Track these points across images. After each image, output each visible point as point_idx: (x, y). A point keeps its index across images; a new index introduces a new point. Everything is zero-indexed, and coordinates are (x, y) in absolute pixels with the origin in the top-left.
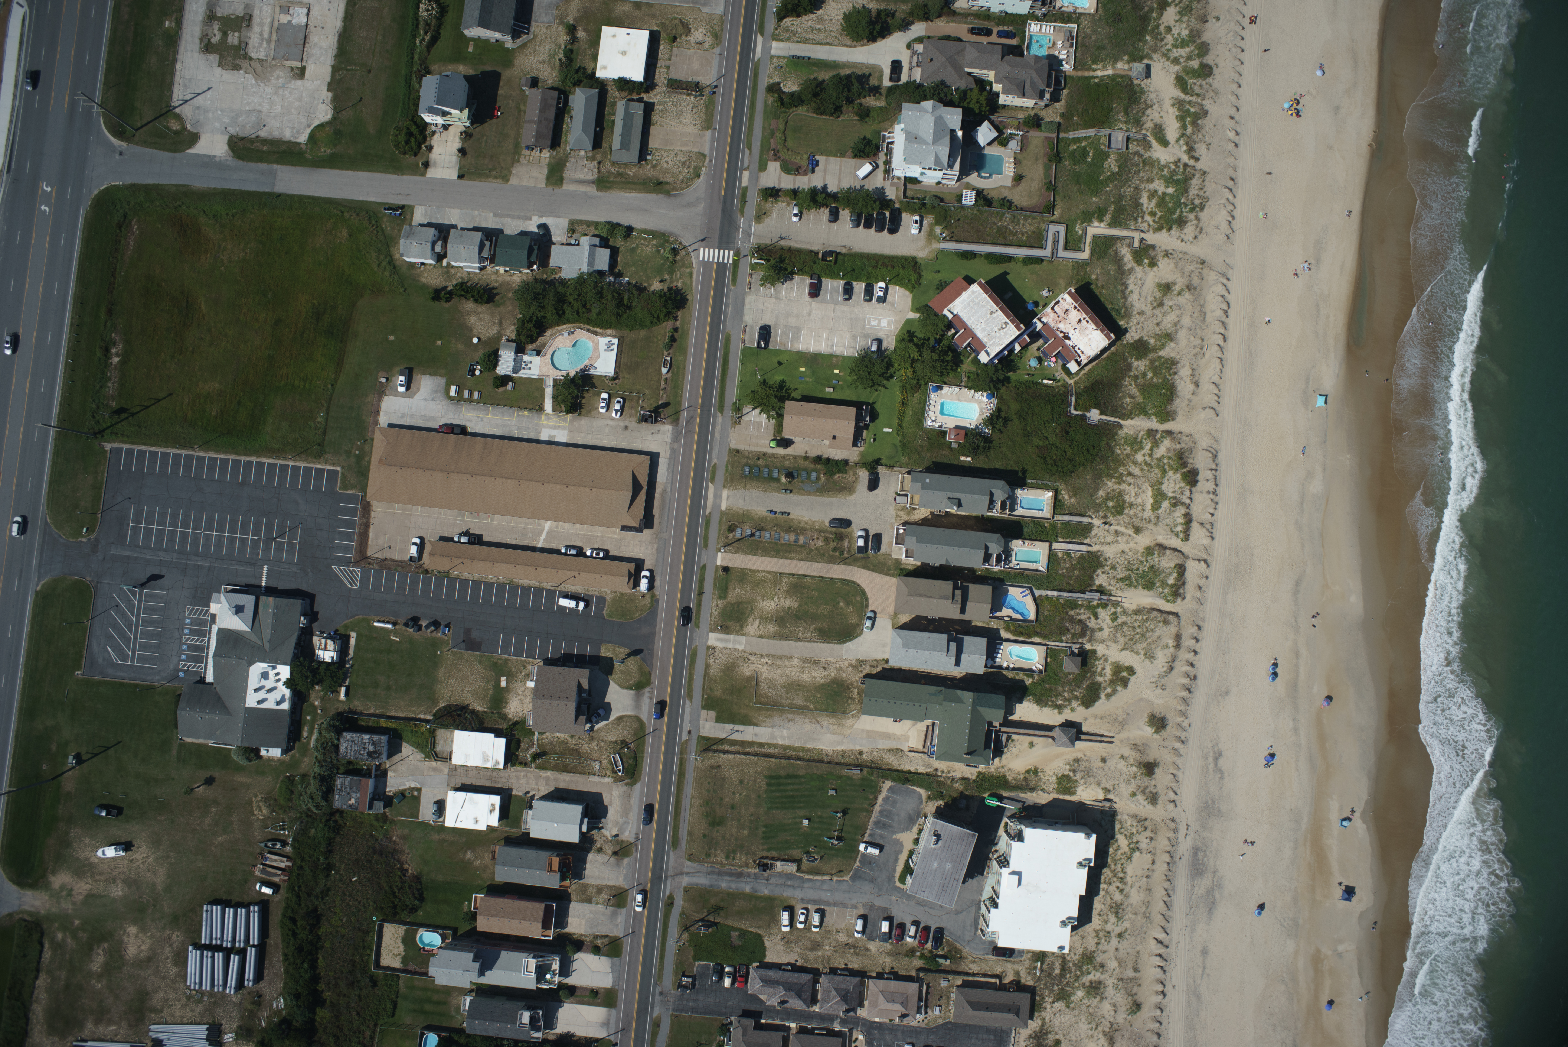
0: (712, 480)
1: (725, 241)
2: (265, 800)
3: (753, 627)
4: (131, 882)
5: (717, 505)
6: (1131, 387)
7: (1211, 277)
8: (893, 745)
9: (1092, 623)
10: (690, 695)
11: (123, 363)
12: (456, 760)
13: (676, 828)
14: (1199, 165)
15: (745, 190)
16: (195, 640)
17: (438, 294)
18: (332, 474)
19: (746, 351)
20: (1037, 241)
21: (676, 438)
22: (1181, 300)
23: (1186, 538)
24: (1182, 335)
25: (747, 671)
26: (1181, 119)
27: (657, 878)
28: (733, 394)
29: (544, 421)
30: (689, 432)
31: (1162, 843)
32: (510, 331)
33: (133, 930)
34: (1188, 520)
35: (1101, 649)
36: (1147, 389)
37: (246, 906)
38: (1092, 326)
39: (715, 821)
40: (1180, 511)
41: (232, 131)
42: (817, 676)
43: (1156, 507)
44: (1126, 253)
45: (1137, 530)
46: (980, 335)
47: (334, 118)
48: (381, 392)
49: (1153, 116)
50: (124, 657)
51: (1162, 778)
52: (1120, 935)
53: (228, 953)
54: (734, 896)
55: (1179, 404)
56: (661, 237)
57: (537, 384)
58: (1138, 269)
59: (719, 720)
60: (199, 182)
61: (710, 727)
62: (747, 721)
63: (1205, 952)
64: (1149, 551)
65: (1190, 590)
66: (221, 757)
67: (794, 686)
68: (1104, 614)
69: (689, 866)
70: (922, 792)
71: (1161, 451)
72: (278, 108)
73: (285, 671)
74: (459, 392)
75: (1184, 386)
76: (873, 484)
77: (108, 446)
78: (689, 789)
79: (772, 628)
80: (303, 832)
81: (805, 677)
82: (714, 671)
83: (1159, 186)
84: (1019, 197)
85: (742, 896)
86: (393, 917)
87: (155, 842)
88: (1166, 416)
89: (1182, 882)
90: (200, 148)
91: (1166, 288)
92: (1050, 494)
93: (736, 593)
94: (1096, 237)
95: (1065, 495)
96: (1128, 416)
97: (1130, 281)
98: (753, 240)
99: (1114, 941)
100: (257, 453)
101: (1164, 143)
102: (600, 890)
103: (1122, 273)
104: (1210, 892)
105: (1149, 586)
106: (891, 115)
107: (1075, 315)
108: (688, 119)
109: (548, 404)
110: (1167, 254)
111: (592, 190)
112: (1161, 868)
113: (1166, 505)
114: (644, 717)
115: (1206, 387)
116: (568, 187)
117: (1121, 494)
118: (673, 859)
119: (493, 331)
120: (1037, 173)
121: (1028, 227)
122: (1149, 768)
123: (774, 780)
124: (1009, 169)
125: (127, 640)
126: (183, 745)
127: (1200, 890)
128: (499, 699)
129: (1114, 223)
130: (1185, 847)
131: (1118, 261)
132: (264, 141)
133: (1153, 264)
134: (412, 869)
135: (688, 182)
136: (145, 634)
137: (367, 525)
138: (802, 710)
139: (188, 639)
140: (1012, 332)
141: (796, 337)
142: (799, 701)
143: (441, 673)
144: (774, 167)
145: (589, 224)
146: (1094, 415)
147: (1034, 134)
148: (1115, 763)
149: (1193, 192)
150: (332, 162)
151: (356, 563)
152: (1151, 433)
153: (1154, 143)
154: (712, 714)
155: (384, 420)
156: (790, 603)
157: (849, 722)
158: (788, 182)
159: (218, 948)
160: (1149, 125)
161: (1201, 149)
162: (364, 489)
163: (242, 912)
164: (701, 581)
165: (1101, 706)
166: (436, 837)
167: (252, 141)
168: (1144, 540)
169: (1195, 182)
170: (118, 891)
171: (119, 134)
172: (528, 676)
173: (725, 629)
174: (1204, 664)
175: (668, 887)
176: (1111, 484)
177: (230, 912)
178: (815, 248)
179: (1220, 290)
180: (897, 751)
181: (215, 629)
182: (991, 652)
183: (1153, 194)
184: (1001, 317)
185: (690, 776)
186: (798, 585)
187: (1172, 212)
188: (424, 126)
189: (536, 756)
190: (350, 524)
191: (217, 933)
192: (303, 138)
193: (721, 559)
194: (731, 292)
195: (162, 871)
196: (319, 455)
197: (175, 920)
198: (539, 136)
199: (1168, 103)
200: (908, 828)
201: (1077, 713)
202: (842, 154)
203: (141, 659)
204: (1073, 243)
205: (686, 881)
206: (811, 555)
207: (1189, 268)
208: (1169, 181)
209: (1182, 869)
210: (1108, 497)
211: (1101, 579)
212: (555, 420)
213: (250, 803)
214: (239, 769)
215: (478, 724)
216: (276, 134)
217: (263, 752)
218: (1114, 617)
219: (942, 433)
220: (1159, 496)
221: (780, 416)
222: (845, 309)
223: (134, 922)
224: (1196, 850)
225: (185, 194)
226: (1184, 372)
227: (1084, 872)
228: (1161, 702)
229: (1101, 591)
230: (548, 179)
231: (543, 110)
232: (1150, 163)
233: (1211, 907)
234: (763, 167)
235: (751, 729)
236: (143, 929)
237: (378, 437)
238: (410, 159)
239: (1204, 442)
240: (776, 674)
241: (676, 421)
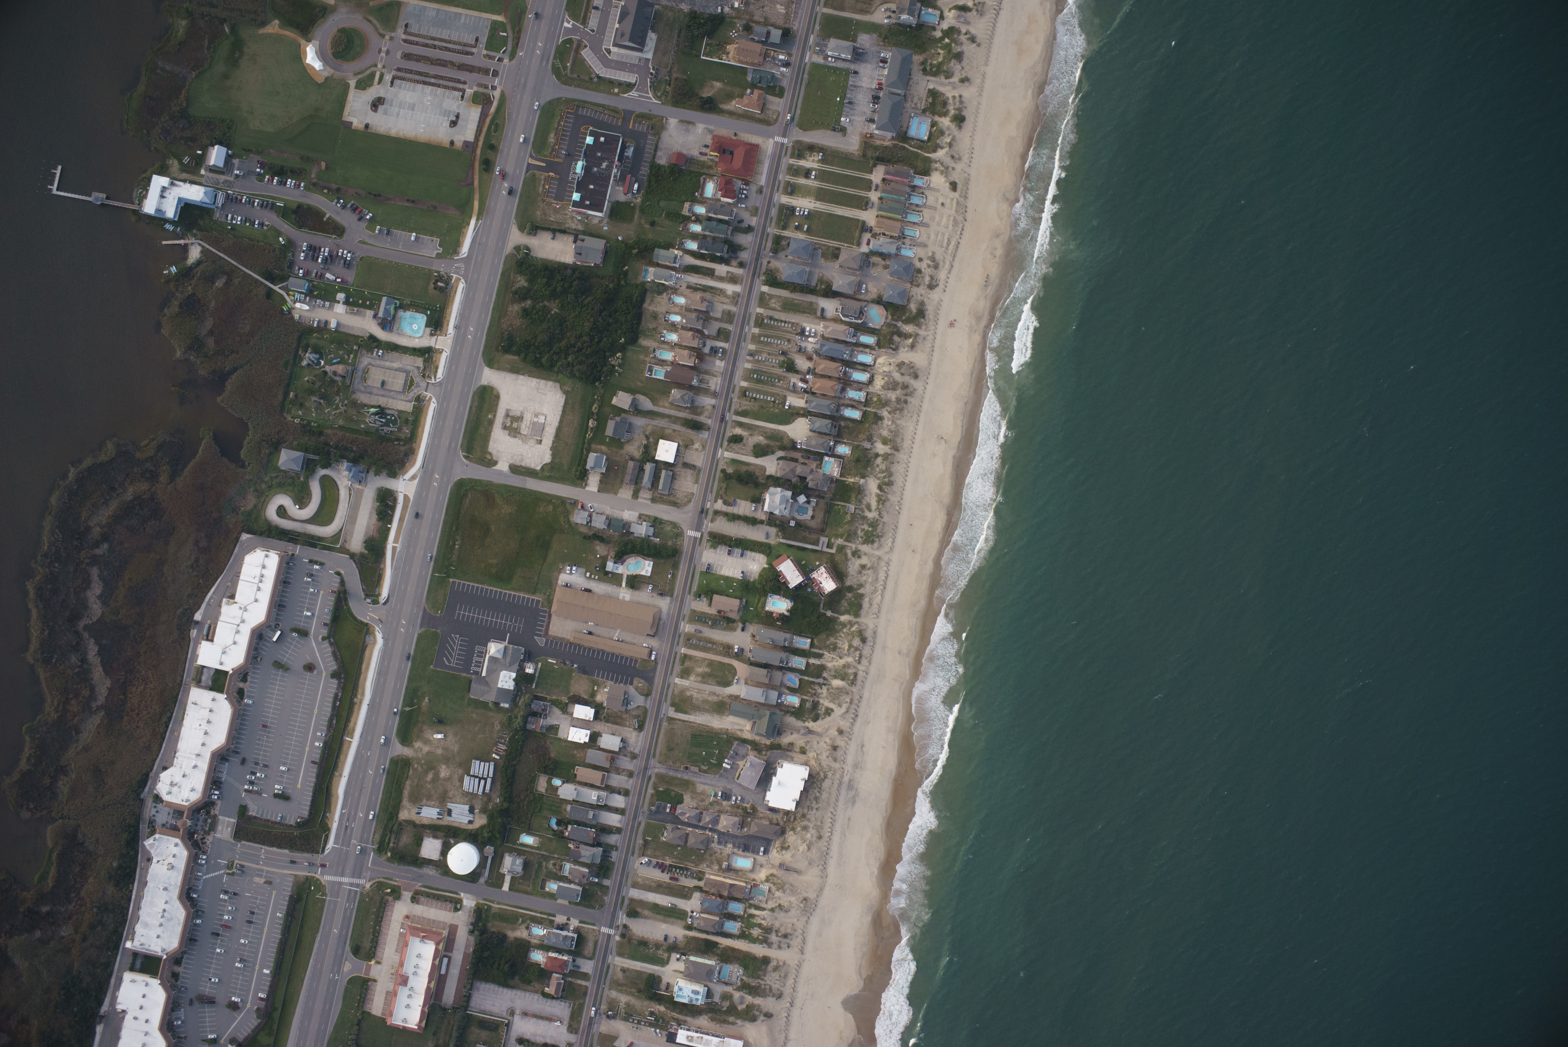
0: (683, 620)
1: (698, 528)
2: (500, 723)
3: (692, 678)
4: (445, 749)
5: (684, 630)
6: (844, 603)
7: (883, 564)
8: (740, 727)
9: (819, 691)
10: (666, 701)
11: (460, 548)
12: (575, 716)
13: (655, 750)
14: (883, 520)
15: (708, 510)
16: (478, 659)
17: (586, 537)
18: (538, 601)
19: (702, 572)
20: (816, 543)
21: (671, 603)
22: (869, 572)
23: (859, 663)
24: (868, 586)
25: (688, 694)
26: (878, 502)
28: (695, 588)
29: (621, 590)
30: (676, 601)
31: (838, 776)
32: (612, 554)
33: (444, 767)
34: (860, 657)
35: (821, 701)
36: (851, 604)
37: (489, 762)
38: (831, 580)
39: (670, 749)
40: (858, 653)
41: (511, 462)
42: (715, 699)
43: (848, 650)
44: (849, 552)
45: (841, 658)
46: (788, 579)
47: (552, 462)
48: (560, 571)
49: (867, 499)
50: (450, 662)
51: (839, 753)
52: (817, 809)
53: (480, 779)
54: (674, 778)
55: (863, 612)
56: (674, 525)
57: (620, 576)
58: (853, 559)
59: (676, 711)
60: (497, 480)
61: (672, 713)
62: (686, 713)
63: (849, 819)
64: (844, 666)
65: (859, 682)
66: (485, 705)
67: (705, 701)
68: (825, 688)
69: (658, 765)
70: (749, 747)
71: (854, 629)
72: (530, 455)
73: (514, 675)
74: (590, 576)
75: (866, 604)
76: (743, 629)
77: (451, 580)
78: (662, 736)
79: (699, 679)
80: (514, 736)
81: (710, 698)
82: (676, 692)
83: (866, 527)
84: (813, 524)
85: (677, 778)
86: (545, 773)
87: (456, 734)
88: (857, 615)
89: (843, 791)
90: (498, 467)
91: (863, 567)
92: (809, 640)
93: (687, 664)
94: (839, 545)
95: (815, 641)
96: (843, 614)
97: (849, 563)
98: (709, 530)
99: (814, 811)
100: (509, 590)
101: (870, 510)
102: (624, 770)
103: (847, 559)
104: (854, 797)
105: (843, 679)
106: (766, 487)
107: (825, 575)
108: (689, 479)
109: (624, 584)
110: (865, 554)
111: (649, 502)
112: (836, 785)
113: (852, 649)
114: (648, 707)
115: (876, 606)
116: (640, 500)
117: (836, 643)
118: (652, 762)
119: (606, 553)
120: (820, 515)
121: (814, 536)
122: (835, 748)
123: (694, 736)
124: (810, 513)
125: (451, 656)
126: (469, 699)
127: (850, 796)
128: (593, 694)
129: (846, 540)
130: (846, 779)
131: (846, 554)
132: (523, 467)
133: (859, 557)
134: (552, 755)
135: (686, 504)
136: (459, 654)
137: (549, 623)
138: (707, 711)
139: (475, 659)
140: (800, 579)
141: (721, 569)
142: (707, 707)
143: (572, 682)
144: (720, 502)
145: (646, 516)
146: (829, 613)
147: (821, 500)
148: (822, 744)
149: (879, 529)
150: (549, 478)
151: (544, 637)
152: (850, 622)
153: (866, 510)
154: (674, 709)
155: (560, 582)
156: (707, 670)
157: (724, 717)
158: (725, 508)
159: (477, 777)
160: (865, 503)
161: (884, 513)
162: (550, 608)
163: (487, 764)
164: (675, 658)
165: (819, 722)
166: (563, 744)
167: (518, 467)
168: (842, 662)
169: (880, 527)
170: (439, 752)
171: (467, 457)
172: (605, 687)
173: (682, 677)
174: (861, 711)
175: (649, 772)
176: (832, 640)
177: (482, 764)
178: (732, 535)
179: (885, 568)
180: (741, 730)
181: (487, 656)
182: (780, 696)
183: (863, 530)
184: (797, 572)
185: (663, 731)
186: (711, 664)
187: (869, 537)
188: (586, 470)
189: (605, 717)
190: (543, 621)
191: (477, 771)
192: (538, 468)
193: (683, 650)
194: (698, 549)
195: (457, 746)
196: (534, 593)
197: (460, 765)
198: (631, 480)
199: (873, 495)
200: (742, 760)
201: (810, 724)
202: (747, 500)
203: (457, 664)
204: (829, 546)
205: (656, 770)
206: (717, 653)
207: (873, 559)
208: (870, 525)
209: (844, 787)
210: (831, 644)
211: (825, 675)
212: (625, 590)
213: (493, 724)
214: (490, 710)
215: (585, 703)
216: (528, 465)
217: (502, 705)
218: (828, 690)
219: (772, 613)
220: (850, 646)
221: (711, 599)
222: (740, 560)
223: (445, 764)
224: (850, 781)
225: (490, 484)
226: (867, 600)
227: (803, 782)
228: (843, 723)
229: (825, 679)
230: (633, 496)
231: (634, 470)
232: (864, 518)
233: (854, 803)
234: (716, 501)
235: (688, 716)
236: (448, 767)
237: (557, 589)
238: (579, 482)
239: (871, 626)
240: (699, 696)
241: (672, 596)
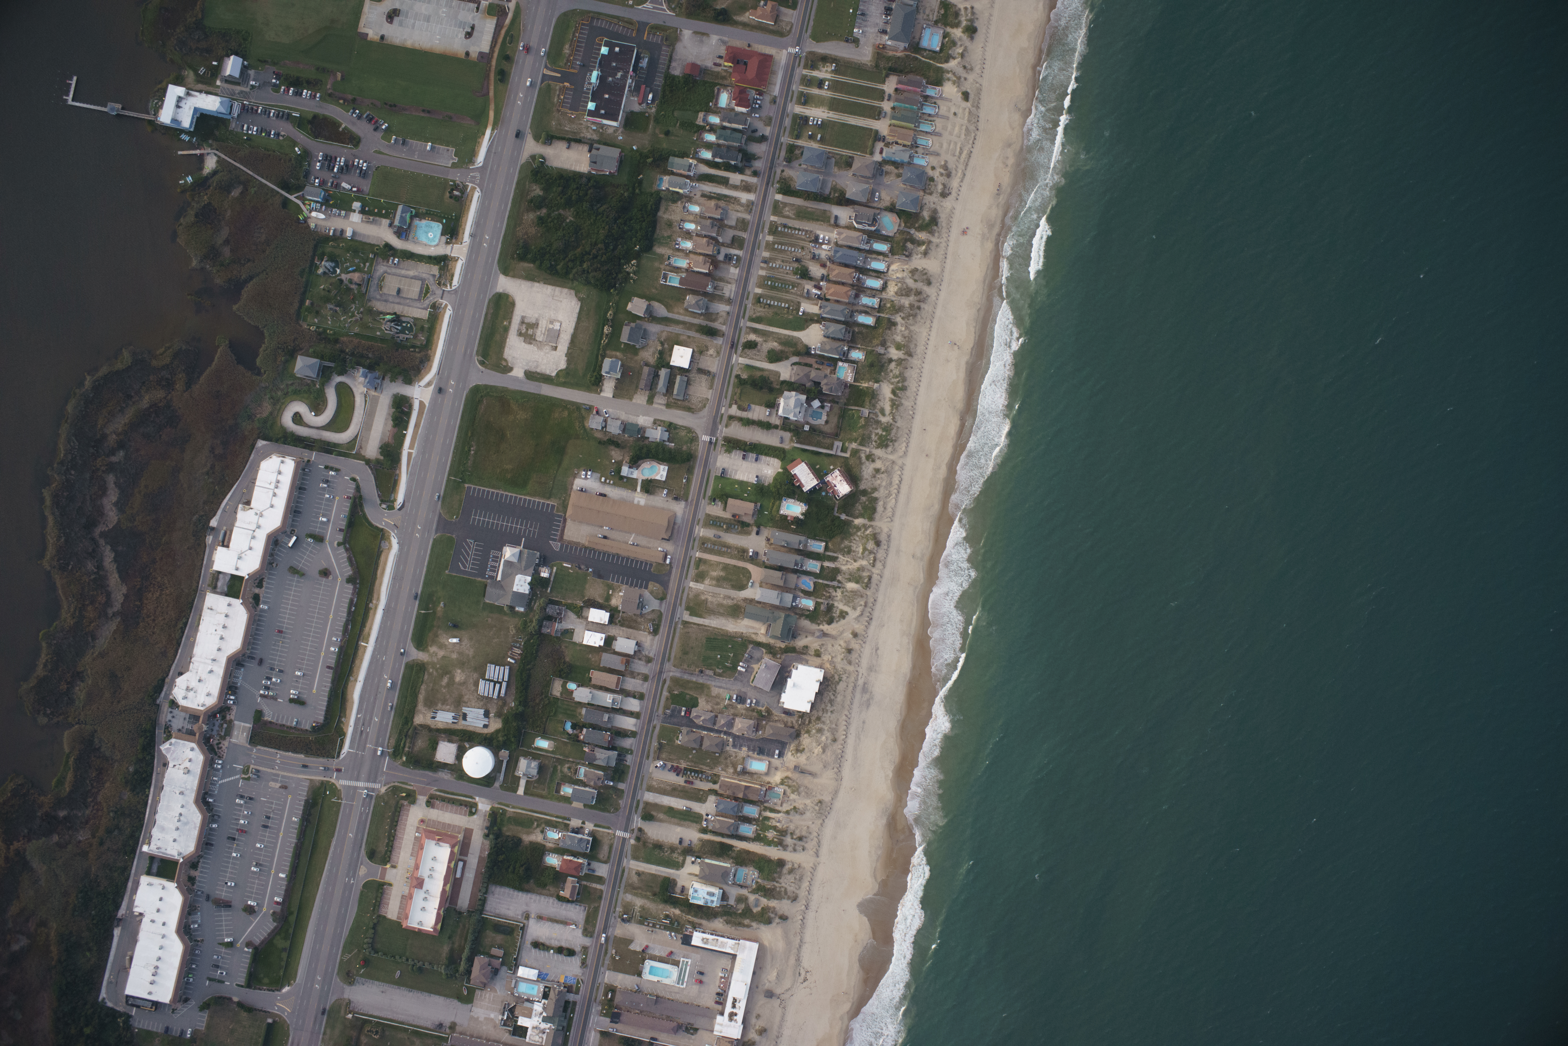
0: (698, 524)
1: (713, 433)
2: (515, 627)
3: (707, 581)
4: (460, 653)
5: (698, 534)
6: (859, 507)
7: (897, 468)
8: (754, 631)
9: (834, 594)
10: (680, 605)
11: (476, 453)
12: (589, 619)
13: (670, 654)
14: (897, 425)
15: (722, 415)
16: (494, 564)
17: (600, 442)
18: (553, 506)
19: (716, 476)
20: (830, 447)
21: (686, 507)
22: (883, 476)
23: (874, 566)
24: (882, 490)
25: (703, 597)
26: (892, 406)
27: (661, 672)
28: (709, 493)
29: (636, 495)
30: (691, 505)
31: (852, 679)
32: (627, 459)
33: (459, 671)
34: (875, 560)
35: (836, 604)
36: (865, 508)
37: (504, 666)
38: (845, 483)
39: (685, 653)
40: (872, 556)
41: (526, 368)
42: (730, 602)
43: (863, 553)
44: (863, 456)
45: (855, 561)
46: (803, 482)
47: (567, 368)
48: (575, 476)
49: (881, 404)
50: (465, 567)
51: (854, 656)
52: (831, 712)
53: (495, 683)
54: (689, 682)
55: (877, 516)
56: (689, 430)
57: (635, 480)
58: (867, 462)
59: (690, 615)
60: (512, 386)
61: (687, 617)
62: (700, 616)
63: (864, 722)
64: (858, 569)
65: (873, 585)
66: (500, 609)
67: (720, 605)
68: (839, 591)
69: (673, 669)
70: (764, 650)
71: (868, 532)
72: (545, 361)
73: (529, 579)
74: (605, 480)
75: (880, 508)
76: (758, 533)
77: (466, 485)
78: (676, 640)
79: (714, 582)
80: (529, 640)
81: (725, 602)
82: (691, 596)
83: (880, 431)
84: (827, 429)
85: (692, 682)
86: (560, 676)
87: (471, 639)
88: (871, 519)
89: (858, 695)
90: (513, 374)
91: (877, 471)
92: (823, 544)
93: (702, 568)
94: (853, 449)
95: (830, 544)
96: (857, 517)
97: (864, 467)
98: (723, 435)
99: (829, 714)
100: (524, 495)
101: (884, 415)
102: (639, 674)
103: (861, 463)
104: (868, 700)
105: (857, 582)
106: (780, 393)
107: (839, 478)
108: (704, 384)
109: (639, 489)
110: (879, 458)
111: (664, 408)
112: (850, 688)
113: (867, 552)
114: (662, 611)
115: (889, 510)
116: (655, 405)
117: (850, 546)
118: (667, 666)
119: (621, 458)
120: (834, 420)
121: (828, 441)
122: (849, 651)
123: (709, 639)
124: (824, 418)
125: (467, 561)
126: (485, 603)
127: (865, 699)
128: (608, 598)
129: (860, 444)
130: (860, 682)
131: (860, 458)
132: (538, 374)
133: (873, 461)
134: (568, 659)
135: (701, 409)
136: (474, 559)
137: (564, 527)
138: (722, 615)
139: (491, 563)
140: (815, 482)
141: (736, 474)
142: (722, 611)
143: (587, 586)
144: (734, 407)
145: (661, 421)
146: (843, 517)
147: (835, 405)
148: (837, 647)
149: (893, 434)
150: (564, 385)
151: (559, 541)
152: (864, 525)
153: (880, 414)
154: (688, 612)
155: (575, 487)
156: (722, 574)
157: (739, 621)
158: (739, 414)
159: (492, 681)
160: (878, 407)
161: (898, 418)
162: (565, 513)
163: (502, 668)
164: (690, 561)
165: (834, 625)
166: (578, 648)
167: (534, 373)
168: (856, 565)
169: (894, 431)
170: (454, 656)
171: (482, 363)
172: (620, 591)
173: (697, 581)
174: (876, 614)
175: (664, 676)
176: (846, 543)
177: (497, 667)
178: (747, 440)
179: (899, 473)
180: (756, 634)
181: (502, 561)
182: (794, 599)
183: (877, 434)
184: (811, 476)
185: (677, 635)
186: (726, 567)
187: (883, 441)
188: (601, 376)
189: (619, 621)
190: (558, 526)
191: (492, 675)
192: (554, 374)
193: (698, 554)
194: (713, 454)
195: (472, 650)
196: (549, 498)
197: (475, 669)
198: (646, 386)
199: (887, 400)
200: (757, 662)
201: (825, 627)
202: (761, 405)
203: (472, 569)
204: (844, 450)
205: (671, 674)
206: (732, 557)
207: (887, 464)
208: (884, 429)
209: (859, 690)
210: (845, 547)
211: (839, 578)
212: (640, 495)
213: (508, 628)
214: (505, 614)
215: (600, 607)
216: (543, 371)
217: (517, 609)
218: (842, 593)
219: (786, 517)
220: (865, 549)
221: (726, 503)
222: (755, 465)
223: (460, 668)
224: (865, 684)
225: (505, 390)
226: (881, 503)
227: (818, 684)
228: (859, 628)
229: (839, 582)
230: (648, 401)
231: (649, 375)
232: (878, 422)
233: (868, 706)
234: (730, 406)
235: (702, 620)
236: (463, 671)
237: (573, 494)
238: (594, 388)
239: (885, 530)
240: (714, 599)
241: (686, 500)
